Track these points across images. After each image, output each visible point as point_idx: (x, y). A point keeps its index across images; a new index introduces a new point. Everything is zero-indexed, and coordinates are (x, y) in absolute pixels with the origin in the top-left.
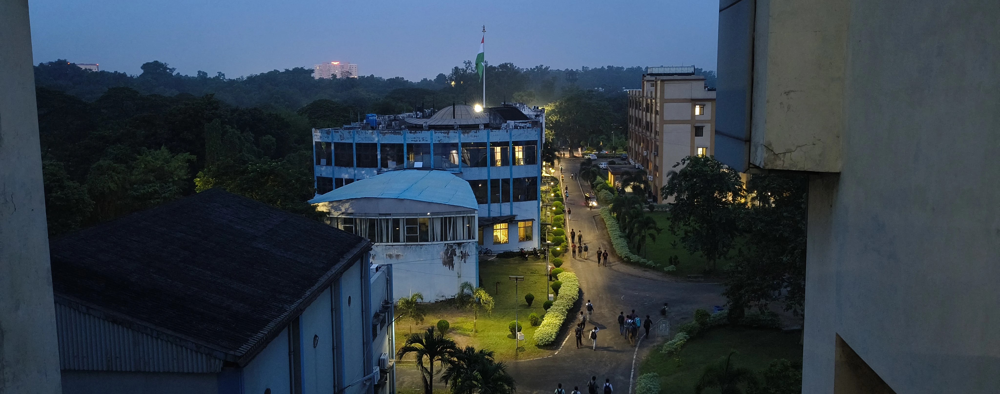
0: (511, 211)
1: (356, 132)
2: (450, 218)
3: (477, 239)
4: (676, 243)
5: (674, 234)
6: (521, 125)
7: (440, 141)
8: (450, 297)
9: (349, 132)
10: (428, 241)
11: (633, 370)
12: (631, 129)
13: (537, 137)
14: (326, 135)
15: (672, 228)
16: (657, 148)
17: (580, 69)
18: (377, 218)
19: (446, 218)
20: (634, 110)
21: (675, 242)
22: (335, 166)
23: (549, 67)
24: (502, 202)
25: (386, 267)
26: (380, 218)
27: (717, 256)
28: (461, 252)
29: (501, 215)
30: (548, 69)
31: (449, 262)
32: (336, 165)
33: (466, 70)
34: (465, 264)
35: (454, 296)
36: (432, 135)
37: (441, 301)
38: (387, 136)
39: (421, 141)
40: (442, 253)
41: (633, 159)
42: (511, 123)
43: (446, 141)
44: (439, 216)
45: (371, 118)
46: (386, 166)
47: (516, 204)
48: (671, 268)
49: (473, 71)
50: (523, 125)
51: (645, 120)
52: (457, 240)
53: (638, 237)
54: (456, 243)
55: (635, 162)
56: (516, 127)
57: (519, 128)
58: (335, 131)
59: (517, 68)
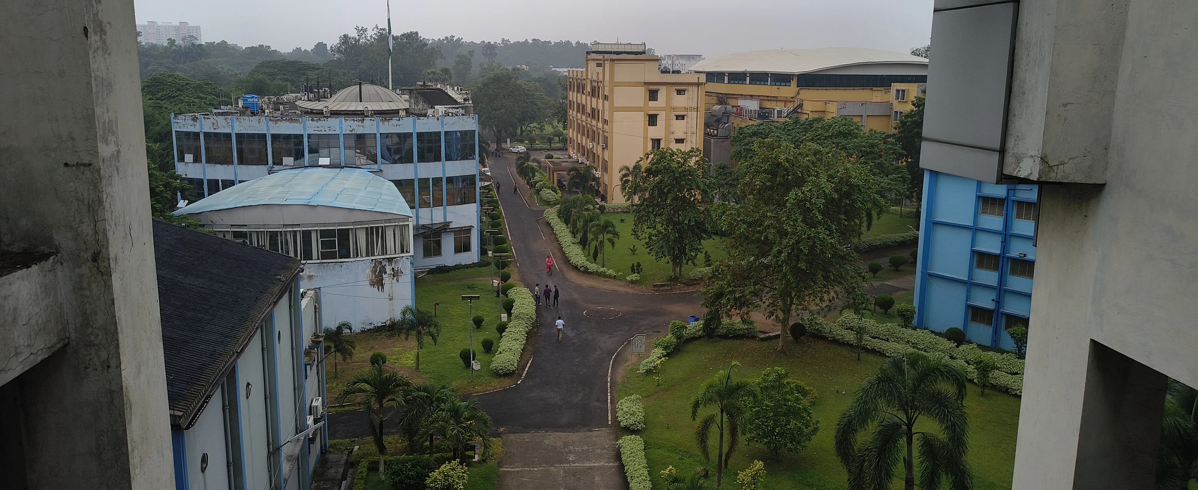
0: (445, 217)
1: (235, 119)
2: (377, 228)
3: (412, 253)
4: (636, 248)
5: (638, 239)
6: (451, 110)
7: (352, 131)
8: (380, 325)
9: (226, 119)
10: (349, 257)
11: (609, 394)
12: (571, 117)
13: (475, 127)
14: (192, 122)
15: (635, 232)
16: (606, 139)
17: (499, 41)
18: (281, 230)
19: (372, 228)
20: (575, 94)
21: (634, 247)
22: (206, 163)
23: (462, 38)
24: (434, 206)
25: (313, 291)
26: (285, 230)
27: (685, 262)
28: (393, 269)
29: (432, 222)
30: (460, 40)
31: (378, 282)
32: (208, 161)
33: (359, 40)
34: (397, 284)
35: (385, 323)
36: (341, 123)
37: (369, 330)
38: (280, 124)
39: (328, 131)
40: (368, 271)
41: (575, 152)
42: (441, 109)
43: (360, 131)
44: (363, 226)
45: (251, 100)
46: (280, 163)
47: (450, 208)
48: (634, 277)
49: (368, 41)
50: (454, 111)
51: (589, 107)
52: (386, 254)
53: (594, 244)
54: (386, 259)
55: (577, 155)
56: (447, 114)
57: (450, 114)
58: (204, 117)
59: (422, 39)
